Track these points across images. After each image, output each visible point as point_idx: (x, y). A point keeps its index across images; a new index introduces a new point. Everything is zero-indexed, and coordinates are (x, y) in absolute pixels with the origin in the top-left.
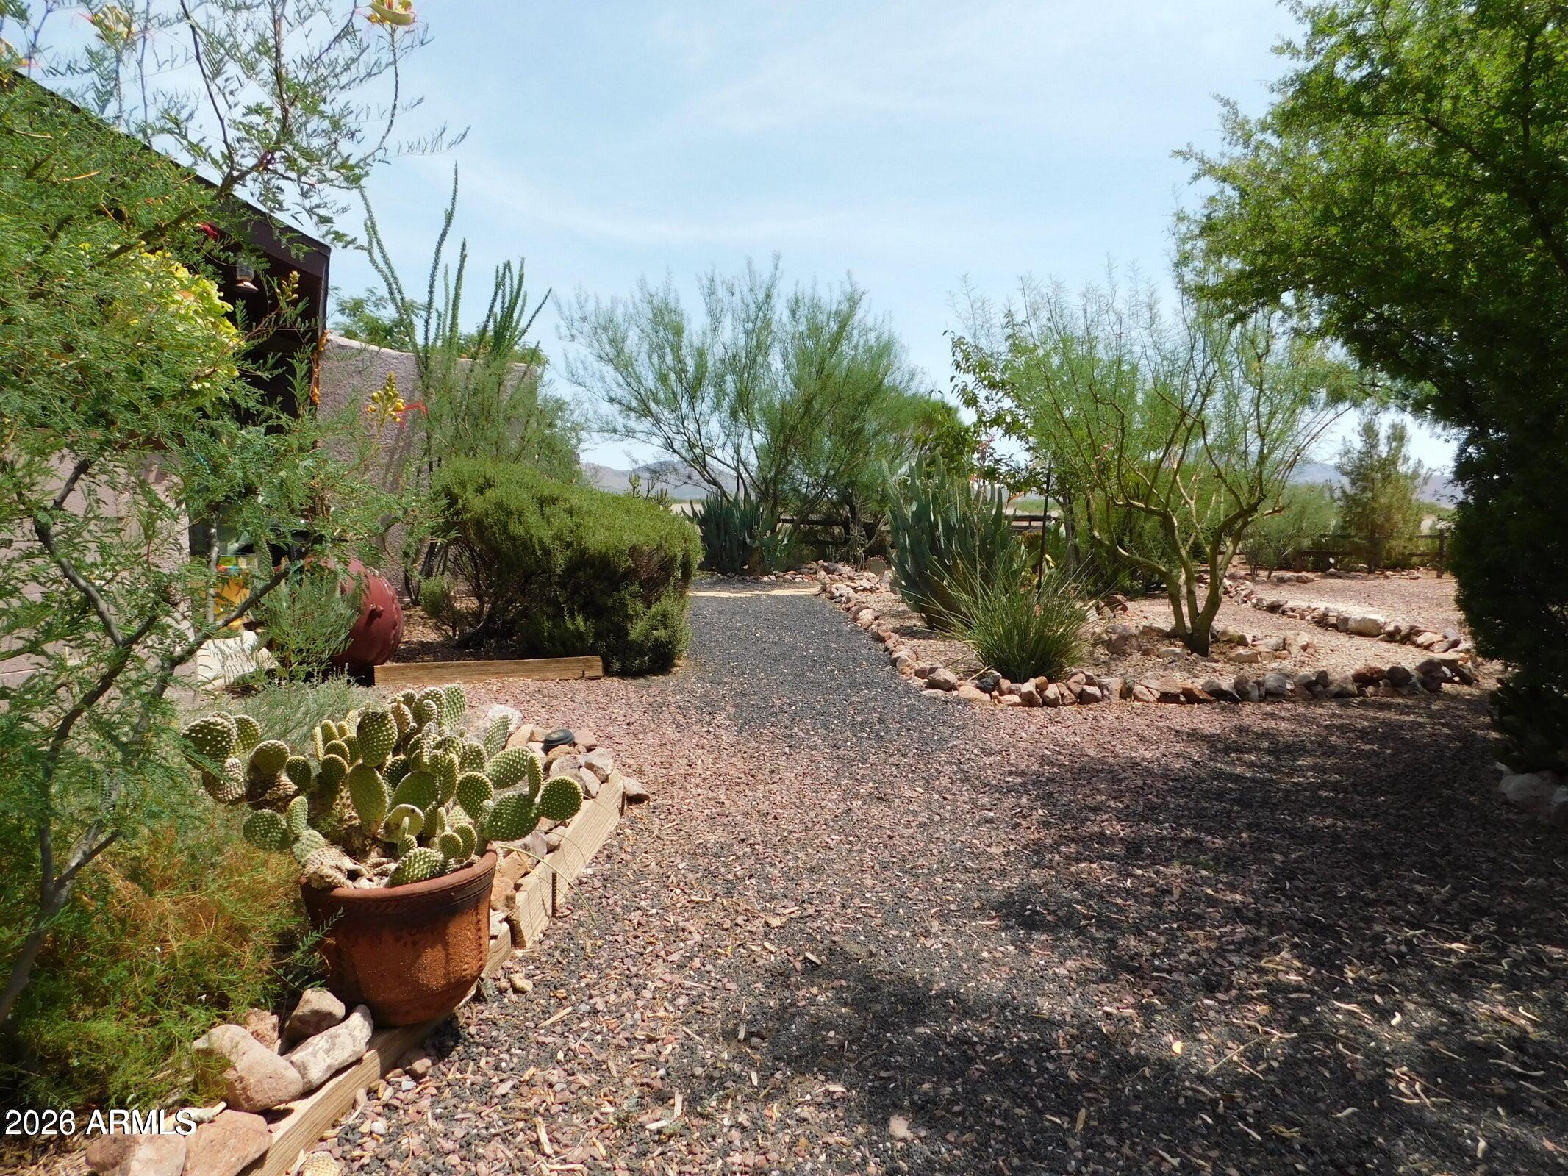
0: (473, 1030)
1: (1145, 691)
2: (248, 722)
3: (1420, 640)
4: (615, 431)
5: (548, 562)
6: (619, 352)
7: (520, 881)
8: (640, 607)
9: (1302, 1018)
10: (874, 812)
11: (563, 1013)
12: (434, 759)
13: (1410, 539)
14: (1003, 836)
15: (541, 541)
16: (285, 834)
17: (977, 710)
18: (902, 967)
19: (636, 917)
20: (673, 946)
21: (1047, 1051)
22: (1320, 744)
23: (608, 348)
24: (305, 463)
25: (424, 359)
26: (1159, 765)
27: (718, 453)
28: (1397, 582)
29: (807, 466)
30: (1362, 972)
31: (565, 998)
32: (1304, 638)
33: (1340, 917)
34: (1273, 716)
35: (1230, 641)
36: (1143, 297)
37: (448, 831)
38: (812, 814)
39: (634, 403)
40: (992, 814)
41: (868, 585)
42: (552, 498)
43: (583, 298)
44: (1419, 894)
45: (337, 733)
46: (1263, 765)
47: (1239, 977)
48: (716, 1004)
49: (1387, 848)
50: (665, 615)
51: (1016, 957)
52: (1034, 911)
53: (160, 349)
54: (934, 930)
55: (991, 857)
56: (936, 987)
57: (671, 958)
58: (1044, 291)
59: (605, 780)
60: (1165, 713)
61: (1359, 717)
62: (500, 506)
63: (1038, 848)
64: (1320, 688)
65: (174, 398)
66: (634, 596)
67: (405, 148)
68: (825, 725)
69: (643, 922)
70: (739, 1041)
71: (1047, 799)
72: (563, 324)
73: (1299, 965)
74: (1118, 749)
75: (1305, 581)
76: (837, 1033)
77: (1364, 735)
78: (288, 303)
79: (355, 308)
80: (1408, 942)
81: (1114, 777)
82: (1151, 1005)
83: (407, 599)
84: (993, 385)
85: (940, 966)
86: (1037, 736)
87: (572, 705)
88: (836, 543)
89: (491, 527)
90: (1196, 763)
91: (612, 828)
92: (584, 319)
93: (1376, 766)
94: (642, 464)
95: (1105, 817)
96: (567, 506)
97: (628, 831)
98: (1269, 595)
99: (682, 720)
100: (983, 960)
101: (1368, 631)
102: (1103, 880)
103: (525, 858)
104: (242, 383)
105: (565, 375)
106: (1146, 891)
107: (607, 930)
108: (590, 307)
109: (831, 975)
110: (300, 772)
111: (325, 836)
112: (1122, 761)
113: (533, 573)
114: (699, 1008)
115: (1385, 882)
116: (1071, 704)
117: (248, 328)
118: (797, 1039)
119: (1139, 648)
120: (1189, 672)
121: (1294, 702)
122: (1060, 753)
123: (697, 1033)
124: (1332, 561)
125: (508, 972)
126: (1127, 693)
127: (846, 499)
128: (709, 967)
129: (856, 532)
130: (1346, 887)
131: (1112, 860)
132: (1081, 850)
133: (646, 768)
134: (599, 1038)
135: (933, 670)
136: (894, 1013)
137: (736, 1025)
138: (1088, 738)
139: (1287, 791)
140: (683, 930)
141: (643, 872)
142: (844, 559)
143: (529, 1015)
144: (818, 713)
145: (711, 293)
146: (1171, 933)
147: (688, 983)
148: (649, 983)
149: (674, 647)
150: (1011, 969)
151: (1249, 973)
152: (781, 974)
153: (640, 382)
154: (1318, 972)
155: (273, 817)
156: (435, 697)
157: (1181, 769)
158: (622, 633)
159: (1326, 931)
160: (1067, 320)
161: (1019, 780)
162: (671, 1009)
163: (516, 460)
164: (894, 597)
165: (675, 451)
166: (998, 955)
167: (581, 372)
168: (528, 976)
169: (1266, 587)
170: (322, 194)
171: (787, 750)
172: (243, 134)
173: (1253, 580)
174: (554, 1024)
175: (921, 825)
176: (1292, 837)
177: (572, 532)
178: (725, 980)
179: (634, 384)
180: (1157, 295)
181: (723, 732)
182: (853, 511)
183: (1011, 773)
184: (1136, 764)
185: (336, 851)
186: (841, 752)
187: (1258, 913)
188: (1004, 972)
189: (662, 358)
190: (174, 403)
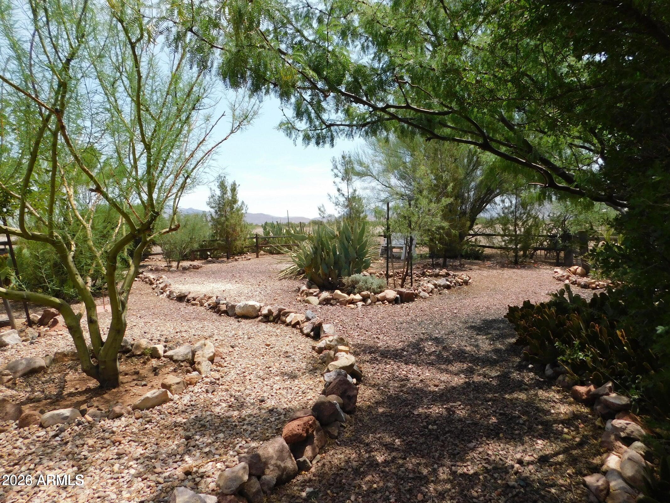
3: (288, 320)
13: (244, 240)
75: (197, 269)
98: (179, 285)
101: (249, 314)
124: (209, 253)
169: (176, 277)
173: (168, 272)
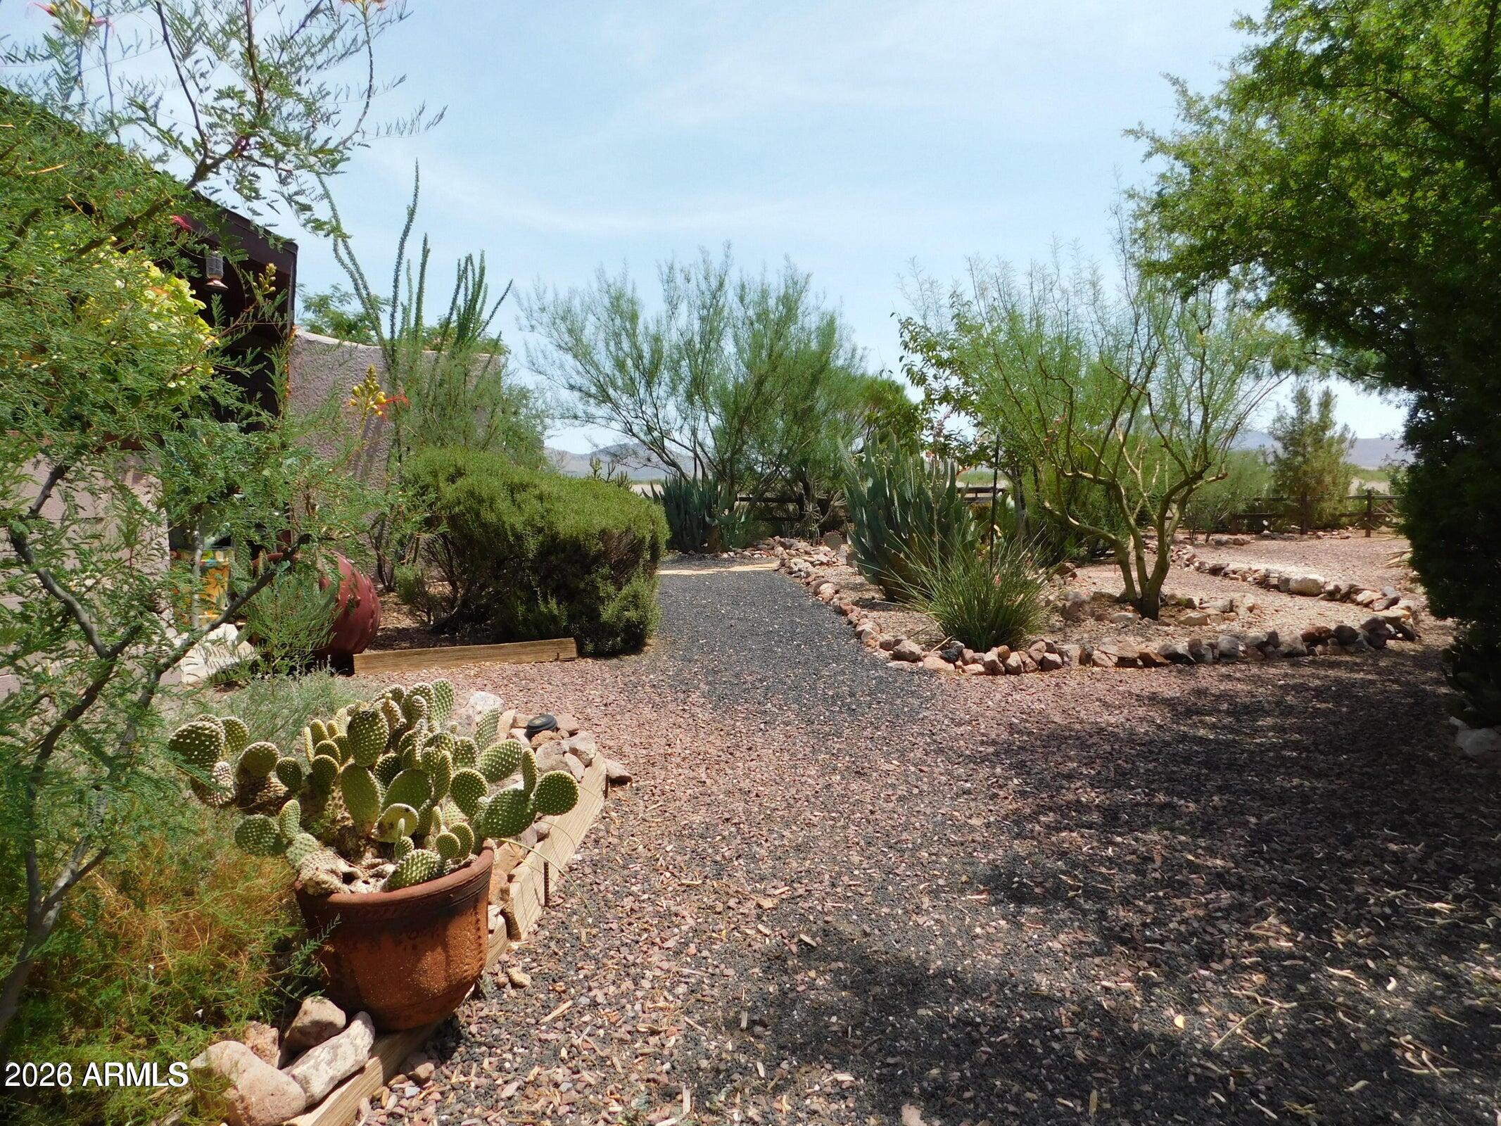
0: (474, 1029)
1: (1104, 656)
2: (236, 724)
3: (1360, 598)
4: (576, 417)
5: (521, 547)
6: (578, 340)
7: (513, 872)
8: (611, 589)
9: (1299, 986)
10: (854, 786)
11: (564, 1007)
12: (427, 756)
13: (1340, 501)
14: (982, 807)
15: (513, 527)
16: (278, 838)
17: (943, 680)
18: (897, 946)
19: (628, 902)
20: (668, 933)
21: (1051, 1030)
22: (1278, 704)
23: (567, 337)
24: (289, 461)
25: (390, 352)
26: (1124, 730)
27: (676, 435)
28: (1329, 541)
29: (761, 445)
30: (1351, 936)
31: (564, 992)
32: (1250, 600)
33: (1321, 878)
34: (1229, 677)
35: (1178, 604)
36: (1086, 275)
37: (444, 831)
38: (793, 791)
39: (593, 390)
40: (968, 785)
41: (825, 559)
42: (522, 485)
43: (541, 290)
44: (1394, 853)
45: (326, 733)
46: (1224, 727)
47: (1230, 943)
48: (716, 992)
49: (1356, 807)
50: (635, 596)
51: (1009, 931)
52: (1021, 884)
53: (134, 347)
54: (925, 907)
55: (973, 829)
56: (933, 966)
57: (666, 945)
58: (992, 271)
59: (588, 764)
60: (1124, 677)
61: (1310, 675)
62: (471, 494)
63: (1018, 819)
64: (1271, 648)
65: (151, 397)
66: (605, 578)
67: (383, 130)
68: (797, 700)
69: (636, 908)
70: (742, 1030)
71: (1020, 768)
72: (522, 315)
73: (1288, 930)
74: (1083, 714)
75: (1242, 543)
76: (839, 1018)
77: (1319, 693)
78: (265, 297)
79: (320, 305)
80: (1391, 903)
81: (1083, 745)
82: (1147, 977)
83: (380, 586)
84: (941, 364)
85: (935, 944)
86: (1003, 704)
87: (549, 688)
88: (790, 519)
89: (464, 515)
90: (1160, 727)
91: (597, 812)
92: (543, 310)
93: (1334, 724)
94: (602, 447)
95: (1079, 784)
96: (537, 492)
97: (613, 814)
98: (1211, 558)
99: (657, 699)
100: (977, 936)
101: (1308, 590)
102: (1085, 849)
103: (517, 849)
104: (221, 380)
105: (526, 364)
106: (1128, 858)
107: (601, 918)
108: (549, 298)
109: (827, 958)
110: (290, 773)
111: (318, 838)
112: (1087, 727)
113: (506, 559)
114: (699, 996)
115: (1358, 842)
116: (1032, 671)
117: (226, 324)
118: (800, 1025)
119: (1093, 615)
120: (1142, 635)
121: (1247, 663)
122: (1027, 721)
123: (700, 1023)
124: (1266, 523)
125: (505, 966)
126: (1086, 659)
127: (799, 476)
128: (705, 953)
129: (810, 508)
130: (1323, 848)
131: (1090, 828)
132: (1059, 818)
133: (627, 749)
134: (601, 1032)
135: (898, 642)
136: (895, 995)
137: (738, 1013)
138: (1052, 705)
139: (1252, 753)
140: (676, 915)
141: (631, 857)
142: (801, 535)
143: (529, 1010)
144: (790, 688)
145: (670, 280)
146: (1157, 901)
147: (686, 971)
148: (648, 973)
149: (645, 627)
150: (1006, 944)
151: (1240, 941)
152: (777, 958)
153: (598, 369)
154: (1307, 937)
155: (265, 822)
156: (424, 692)
157: (1146, 733)
158: (594, 615)
159: (1308, 894)
160: (1014, 299)
161: (991, 750)
162: (671, 998)
163: (484, 448)
164: (850, 570)
165: (634, 435)
166: (992, 930)
167: (541, 361)
168: (526, 970)
169: (1205, 550)
170: (300, 181)
171: (762, 726)
172: (215, 119)
173: (1192, 544)
174: (556, 1020)
175: (901, 799)
176: (1262, 798)
177: (543, 517)
178: (723, 966)
179: (593, 371)
180: (1100, 272)
181: (698, 710)
182: (806, 488)
183: (982, 743)
184: (1102, 729)
185: (329, 853)
186: (815, 727)
187: (1240, 878)
188: (999, 948)
189: (618, 344)
190: (151, 403)
